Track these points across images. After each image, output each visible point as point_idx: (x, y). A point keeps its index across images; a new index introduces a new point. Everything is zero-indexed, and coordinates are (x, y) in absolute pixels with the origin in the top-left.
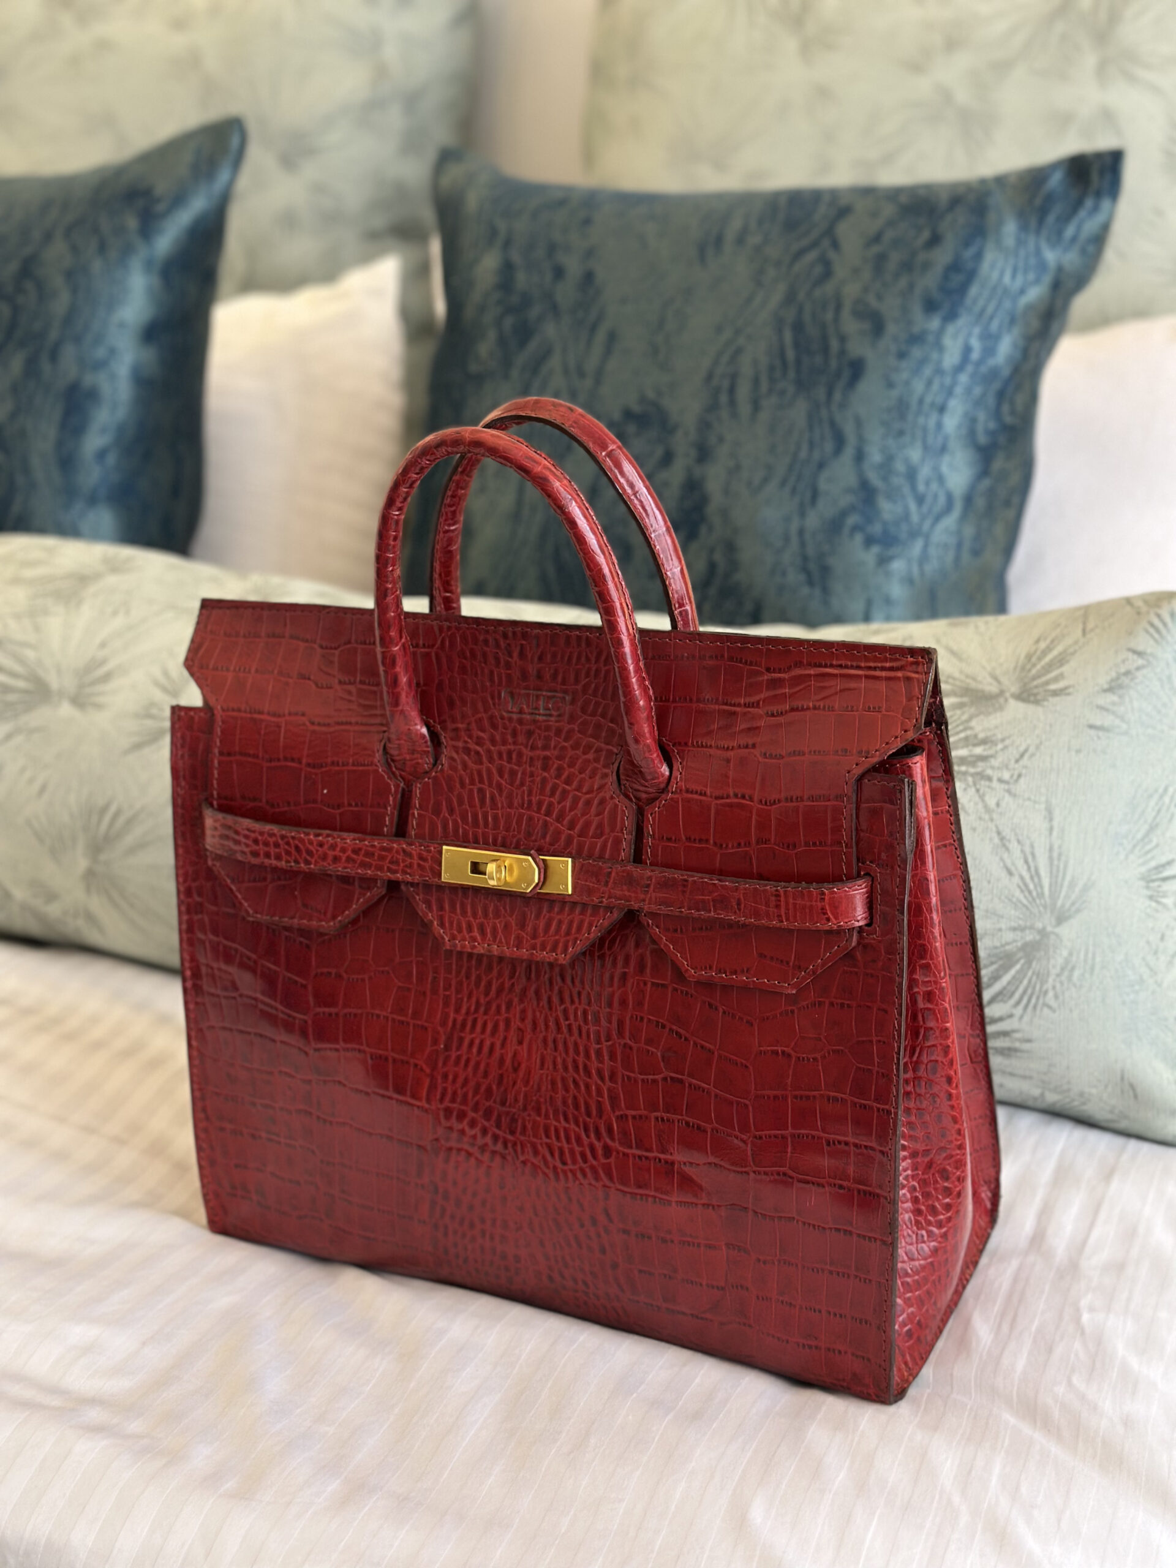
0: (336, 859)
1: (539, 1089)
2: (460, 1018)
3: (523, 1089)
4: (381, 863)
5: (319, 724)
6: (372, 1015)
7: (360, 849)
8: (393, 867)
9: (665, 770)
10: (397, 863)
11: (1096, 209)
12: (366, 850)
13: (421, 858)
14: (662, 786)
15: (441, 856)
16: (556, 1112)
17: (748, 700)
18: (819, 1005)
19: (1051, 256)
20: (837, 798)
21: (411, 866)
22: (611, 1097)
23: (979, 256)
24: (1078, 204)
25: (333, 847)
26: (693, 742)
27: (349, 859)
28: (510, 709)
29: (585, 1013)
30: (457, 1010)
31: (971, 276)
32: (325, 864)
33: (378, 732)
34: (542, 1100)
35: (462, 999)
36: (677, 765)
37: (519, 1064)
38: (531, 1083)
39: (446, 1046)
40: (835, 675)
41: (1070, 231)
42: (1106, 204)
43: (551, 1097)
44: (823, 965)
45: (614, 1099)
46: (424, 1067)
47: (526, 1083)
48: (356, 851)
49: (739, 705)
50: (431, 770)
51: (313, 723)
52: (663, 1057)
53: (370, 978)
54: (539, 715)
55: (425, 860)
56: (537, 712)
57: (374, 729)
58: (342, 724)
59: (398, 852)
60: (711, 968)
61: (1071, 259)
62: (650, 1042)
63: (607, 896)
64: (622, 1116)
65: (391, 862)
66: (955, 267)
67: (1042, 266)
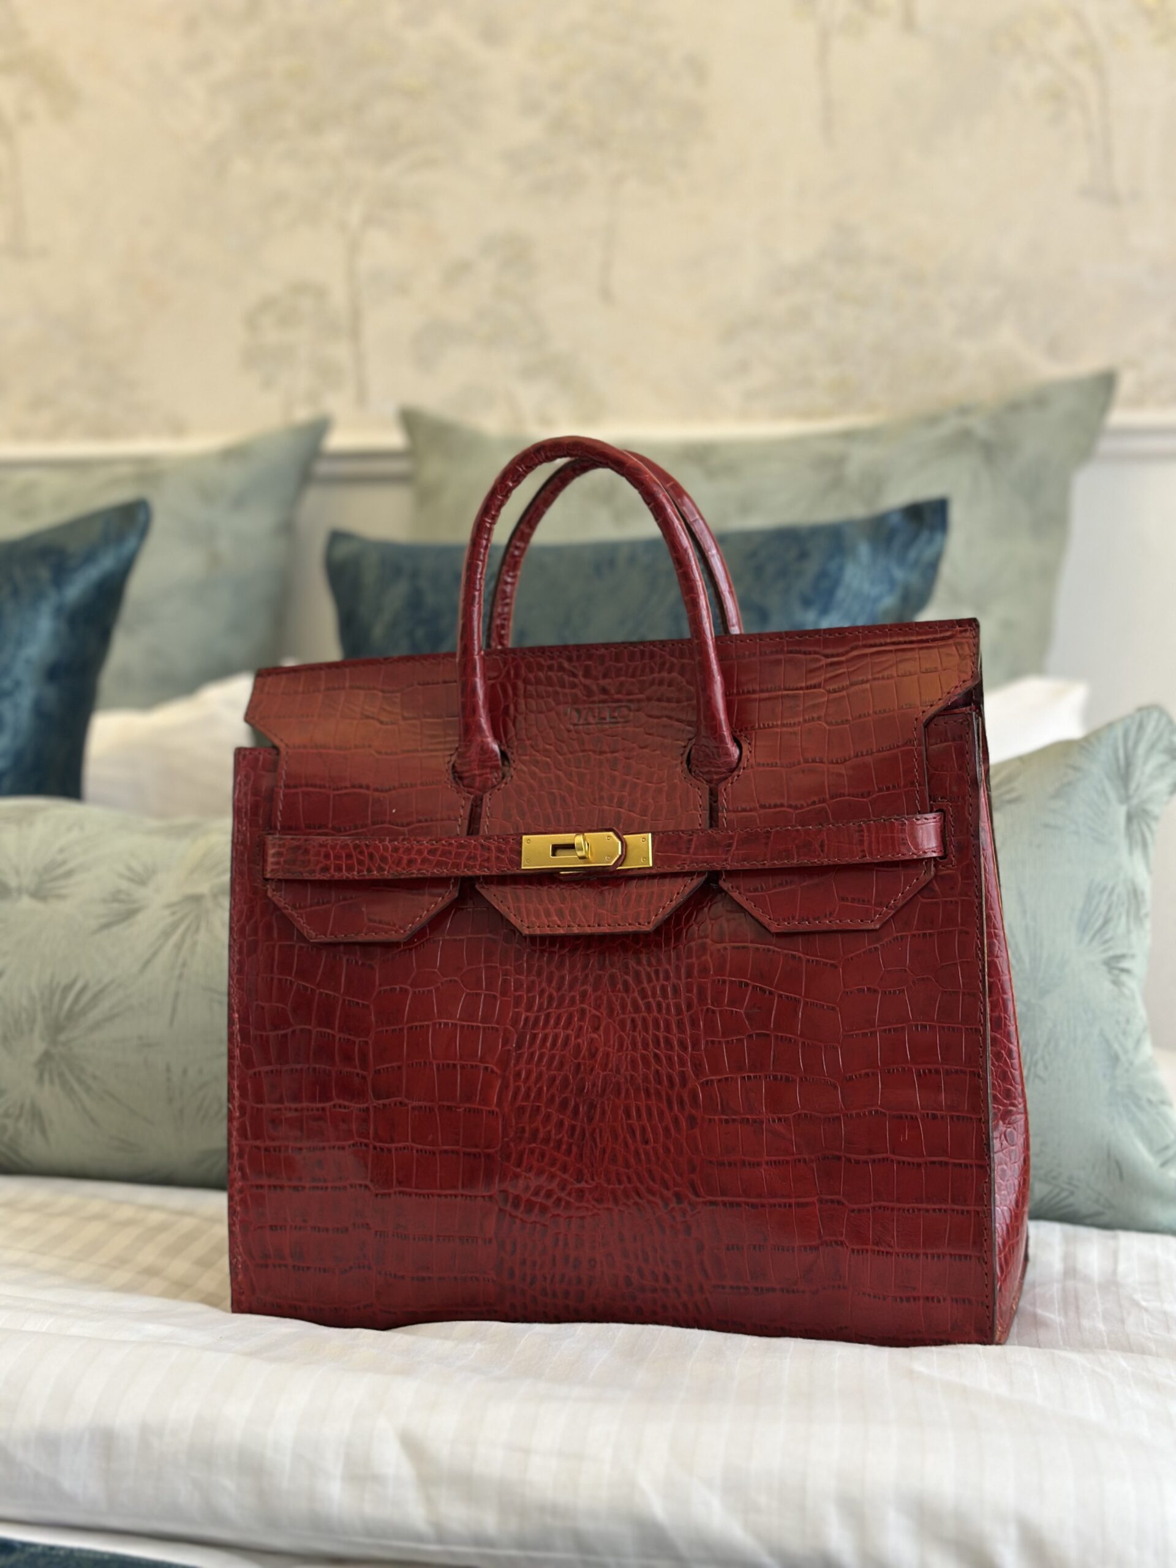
0: (410, 862)
1: (618, 1071)
2: (532, 1015)
3: (602, 1074)
4: (458, 861)
5: (386, 754)
6: (440, 1024)
7: (436, 850)
8: (471, 863)
9: (735, 752)
10: (475, 858)
11: (930, 541)
12: (443, 850)
13: (499, 850)
14: (734, 765)
15: (521, 847)
16: (637, 1090)
17: (809, 683)
18: (902, 939)
19: (899, 574)
20: (905, 744)
21: (488, 860)
22: (694, 1065)
23: (841, 569)
24: (915, 537)
25: (408, 851)
26: (759, 725)
27: (424, 861)
28: (576, 721)
29: (664, 989)
30: (529, 1008)
31: (836, 583)
32: (399, 869)
33: (444, 756)
34: (622, 1080)
35: (534, 997)
36: (745, 746)
37: (597, 1049)
38: (610, 1066)
39: (517, 1043)
40: (891, 651)
41: (912, 554)
42: (938, 537)
43: (632, 1076)
44: (904, 898)
45: (698, 1067)
46: (495, 1069)
47: (605, 1067)
48: (432, 852)
49: (801, 688)
50: (499, 783)
51: (380, 753)
52: (747, 1015)
53: (437, 989)
54: (606, 723)
55: (502, 852)
56: (605, 721)
57: (439, 753)
58: (409, 751)
59: (475, 847)
60: (793, 918)
61: (914, 579)
62: (732, 1003)
63: (688, 862)
64: (707, 1082)
65: (469, 858)
66: (823, 574)
67: (892, 583)
